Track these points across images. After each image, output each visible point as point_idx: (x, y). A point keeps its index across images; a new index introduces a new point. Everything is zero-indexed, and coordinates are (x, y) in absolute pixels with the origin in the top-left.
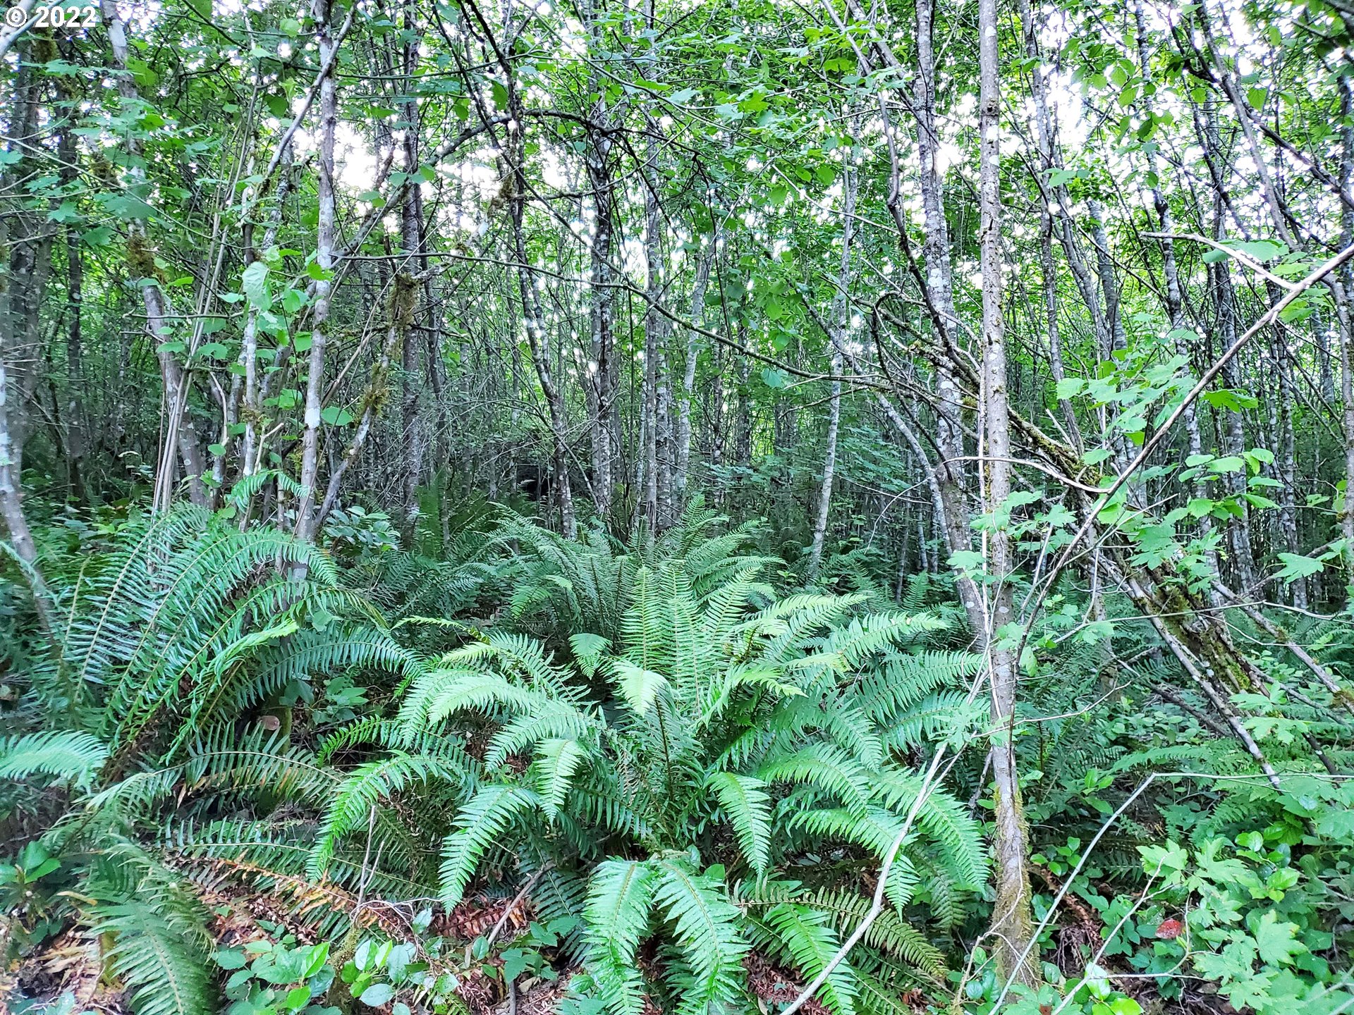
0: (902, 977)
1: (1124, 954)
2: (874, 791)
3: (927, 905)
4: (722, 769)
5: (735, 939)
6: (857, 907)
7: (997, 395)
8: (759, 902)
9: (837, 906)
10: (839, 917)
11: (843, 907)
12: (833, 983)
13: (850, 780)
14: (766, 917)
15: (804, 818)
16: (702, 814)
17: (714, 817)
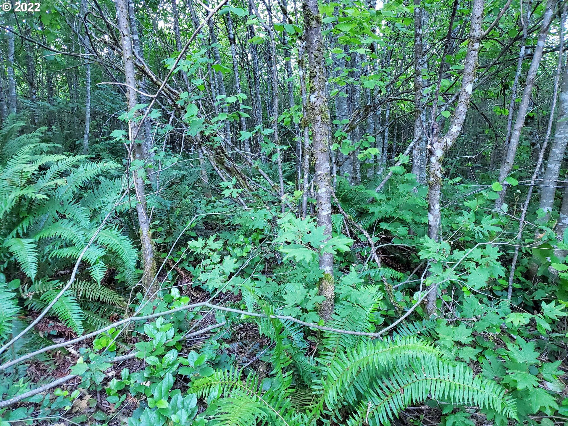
0: (110, 310)
1: (199, 286)
2: (87, 237)
3: (124, 282)
4: (13, 237)
5: (12, 307)
6: (85, 286)
7: (128, 61)
8: (38, 292)
9: (76, 287)
10: (77, 291)
11: (79, 287)
12: (73, 317)
13: (76, 233)
14: (41, 298)
15: (56, 253)
16: (5, 259)
17: (12, 259)
